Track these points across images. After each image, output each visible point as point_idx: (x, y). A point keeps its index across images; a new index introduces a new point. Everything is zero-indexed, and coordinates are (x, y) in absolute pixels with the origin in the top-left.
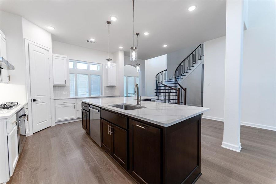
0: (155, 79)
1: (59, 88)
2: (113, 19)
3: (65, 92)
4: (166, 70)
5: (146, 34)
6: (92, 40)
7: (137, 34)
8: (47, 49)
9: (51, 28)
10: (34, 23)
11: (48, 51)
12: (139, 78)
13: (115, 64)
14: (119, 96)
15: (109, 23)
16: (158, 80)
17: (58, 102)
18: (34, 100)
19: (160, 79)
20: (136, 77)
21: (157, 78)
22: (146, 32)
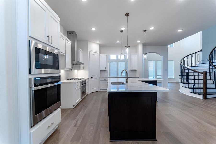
0: (179, 64)
1: (103, 72)
2: (123, 29)
3: (106, 74)
4: (201, 51)
5: (152, 28)
6: (118, 42)
7: (145, 31)
8: (97, 52)
9: (98, 42)
10: (92, 42)
11: (98, 53)
12: (161, 62)
13: (137, 54)
14: (138, 77)
15: (122, 31)
16: (182, 65)
17: (101, 79)
18: (91, 78)
19: (186, 64)
20: (157, 61)
21: (182, 63)
22: (152, 27)
